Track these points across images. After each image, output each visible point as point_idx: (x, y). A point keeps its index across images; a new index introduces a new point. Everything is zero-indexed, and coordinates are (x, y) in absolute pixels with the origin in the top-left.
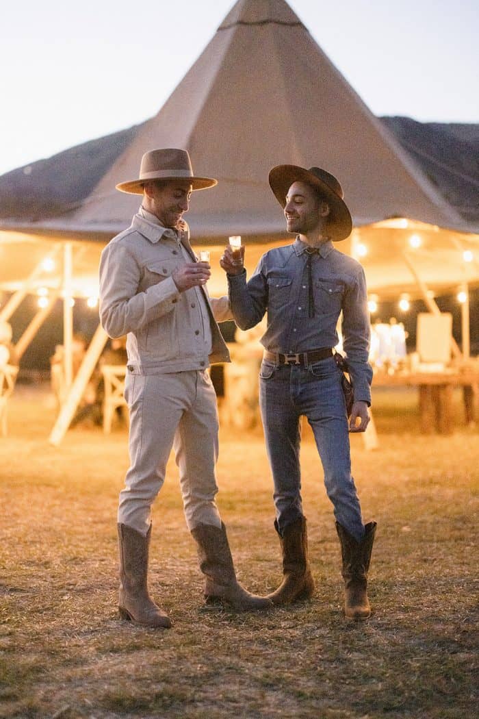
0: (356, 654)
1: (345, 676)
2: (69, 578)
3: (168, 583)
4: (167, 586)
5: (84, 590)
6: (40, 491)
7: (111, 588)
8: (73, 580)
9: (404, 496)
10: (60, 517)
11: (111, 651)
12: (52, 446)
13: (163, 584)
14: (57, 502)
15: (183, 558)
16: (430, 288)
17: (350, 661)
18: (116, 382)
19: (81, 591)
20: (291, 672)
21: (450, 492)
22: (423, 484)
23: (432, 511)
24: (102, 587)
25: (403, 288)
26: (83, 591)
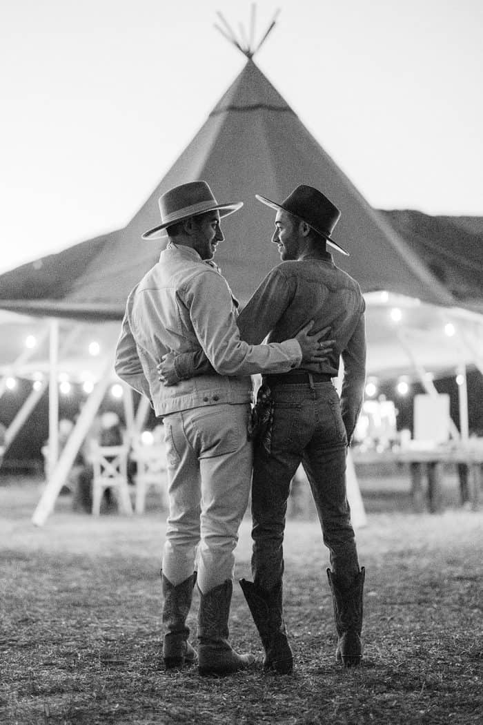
0: (281, 695)
1: (263, 713)
2: (14, 635)
3: (113, 638)
4: (110, 641)
5: (26, 645)
6: (11, 564)
7: (54, 644)
8: (17, 637)
9: (379, 565)
10: (26, 587)
11: (32, 694)
12: (36, 526)
13: (107, 640)
14: (26, 574)
15: (136, 618)
16: (427, 370)
17: (273, 701)
18: (105, 463)
19: (22, 646)
20: (209, 711)
21: (425, 562)
22: (402, 555)
23: (403, 578)
24: (45, 642)
25: (401, 371)
26: (24, 647)
